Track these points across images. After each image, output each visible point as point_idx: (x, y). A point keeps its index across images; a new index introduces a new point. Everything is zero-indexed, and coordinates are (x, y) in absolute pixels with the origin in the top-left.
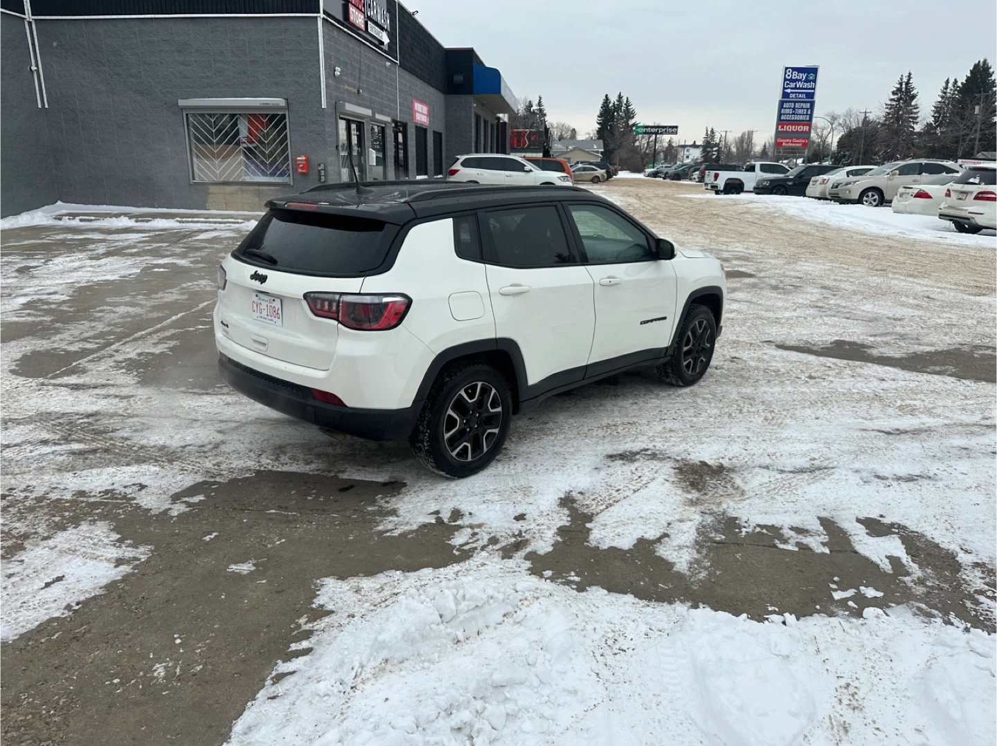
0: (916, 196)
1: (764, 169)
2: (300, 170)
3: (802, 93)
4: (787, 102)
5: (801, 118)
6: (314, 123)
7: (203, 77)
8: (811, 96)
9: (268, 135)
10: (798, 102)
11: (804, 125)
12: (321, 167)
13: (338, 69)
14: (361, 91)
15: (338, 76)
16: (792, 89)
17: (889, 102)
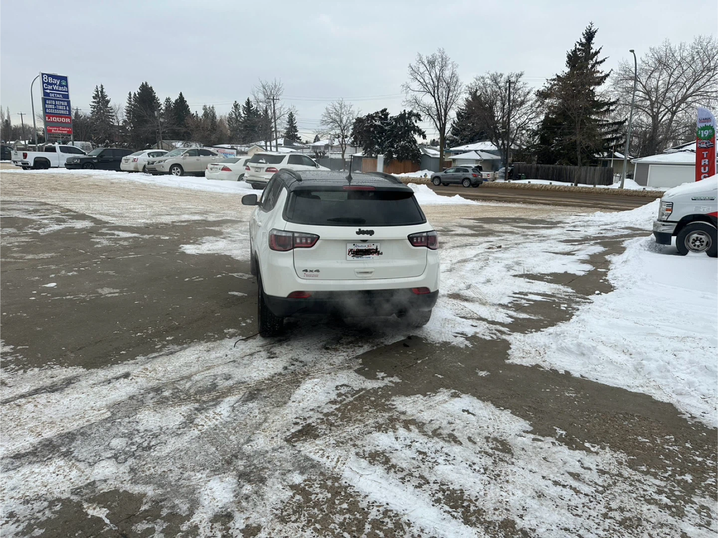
0: (222, 170)
1: (63, 150)
3: (59, 94)
4: (49, 99)
5: (62, 112)
8: (67, 96)
10: (58, 100)
11: (66, 118)
16: (50, 90)
17: (92, 104)
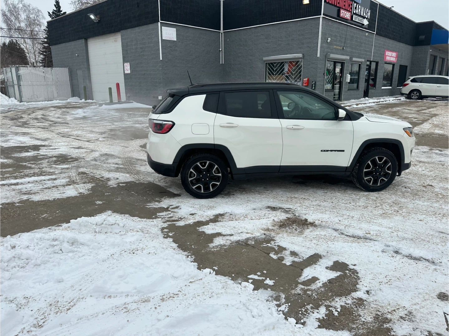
2: (304, 85)
6: (313, 64)
7: (273, 48)
9: (295, 70)
12: (314, 83)
13: (329, 39)
14: (344, 48)
15: (329, 42)
